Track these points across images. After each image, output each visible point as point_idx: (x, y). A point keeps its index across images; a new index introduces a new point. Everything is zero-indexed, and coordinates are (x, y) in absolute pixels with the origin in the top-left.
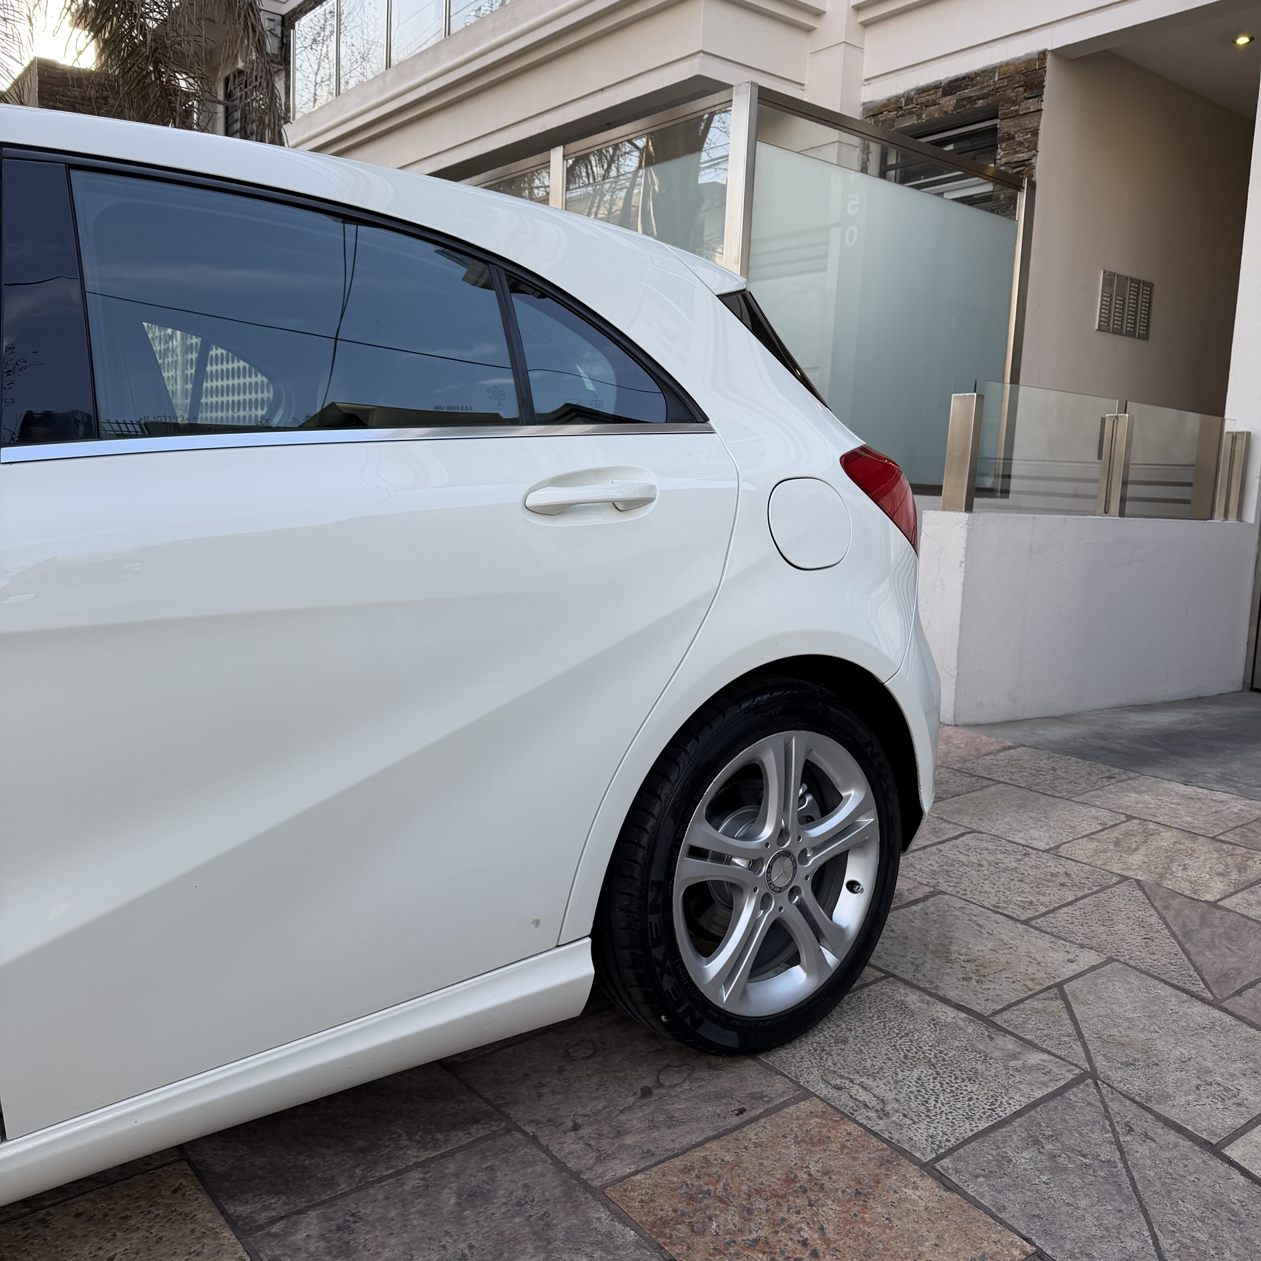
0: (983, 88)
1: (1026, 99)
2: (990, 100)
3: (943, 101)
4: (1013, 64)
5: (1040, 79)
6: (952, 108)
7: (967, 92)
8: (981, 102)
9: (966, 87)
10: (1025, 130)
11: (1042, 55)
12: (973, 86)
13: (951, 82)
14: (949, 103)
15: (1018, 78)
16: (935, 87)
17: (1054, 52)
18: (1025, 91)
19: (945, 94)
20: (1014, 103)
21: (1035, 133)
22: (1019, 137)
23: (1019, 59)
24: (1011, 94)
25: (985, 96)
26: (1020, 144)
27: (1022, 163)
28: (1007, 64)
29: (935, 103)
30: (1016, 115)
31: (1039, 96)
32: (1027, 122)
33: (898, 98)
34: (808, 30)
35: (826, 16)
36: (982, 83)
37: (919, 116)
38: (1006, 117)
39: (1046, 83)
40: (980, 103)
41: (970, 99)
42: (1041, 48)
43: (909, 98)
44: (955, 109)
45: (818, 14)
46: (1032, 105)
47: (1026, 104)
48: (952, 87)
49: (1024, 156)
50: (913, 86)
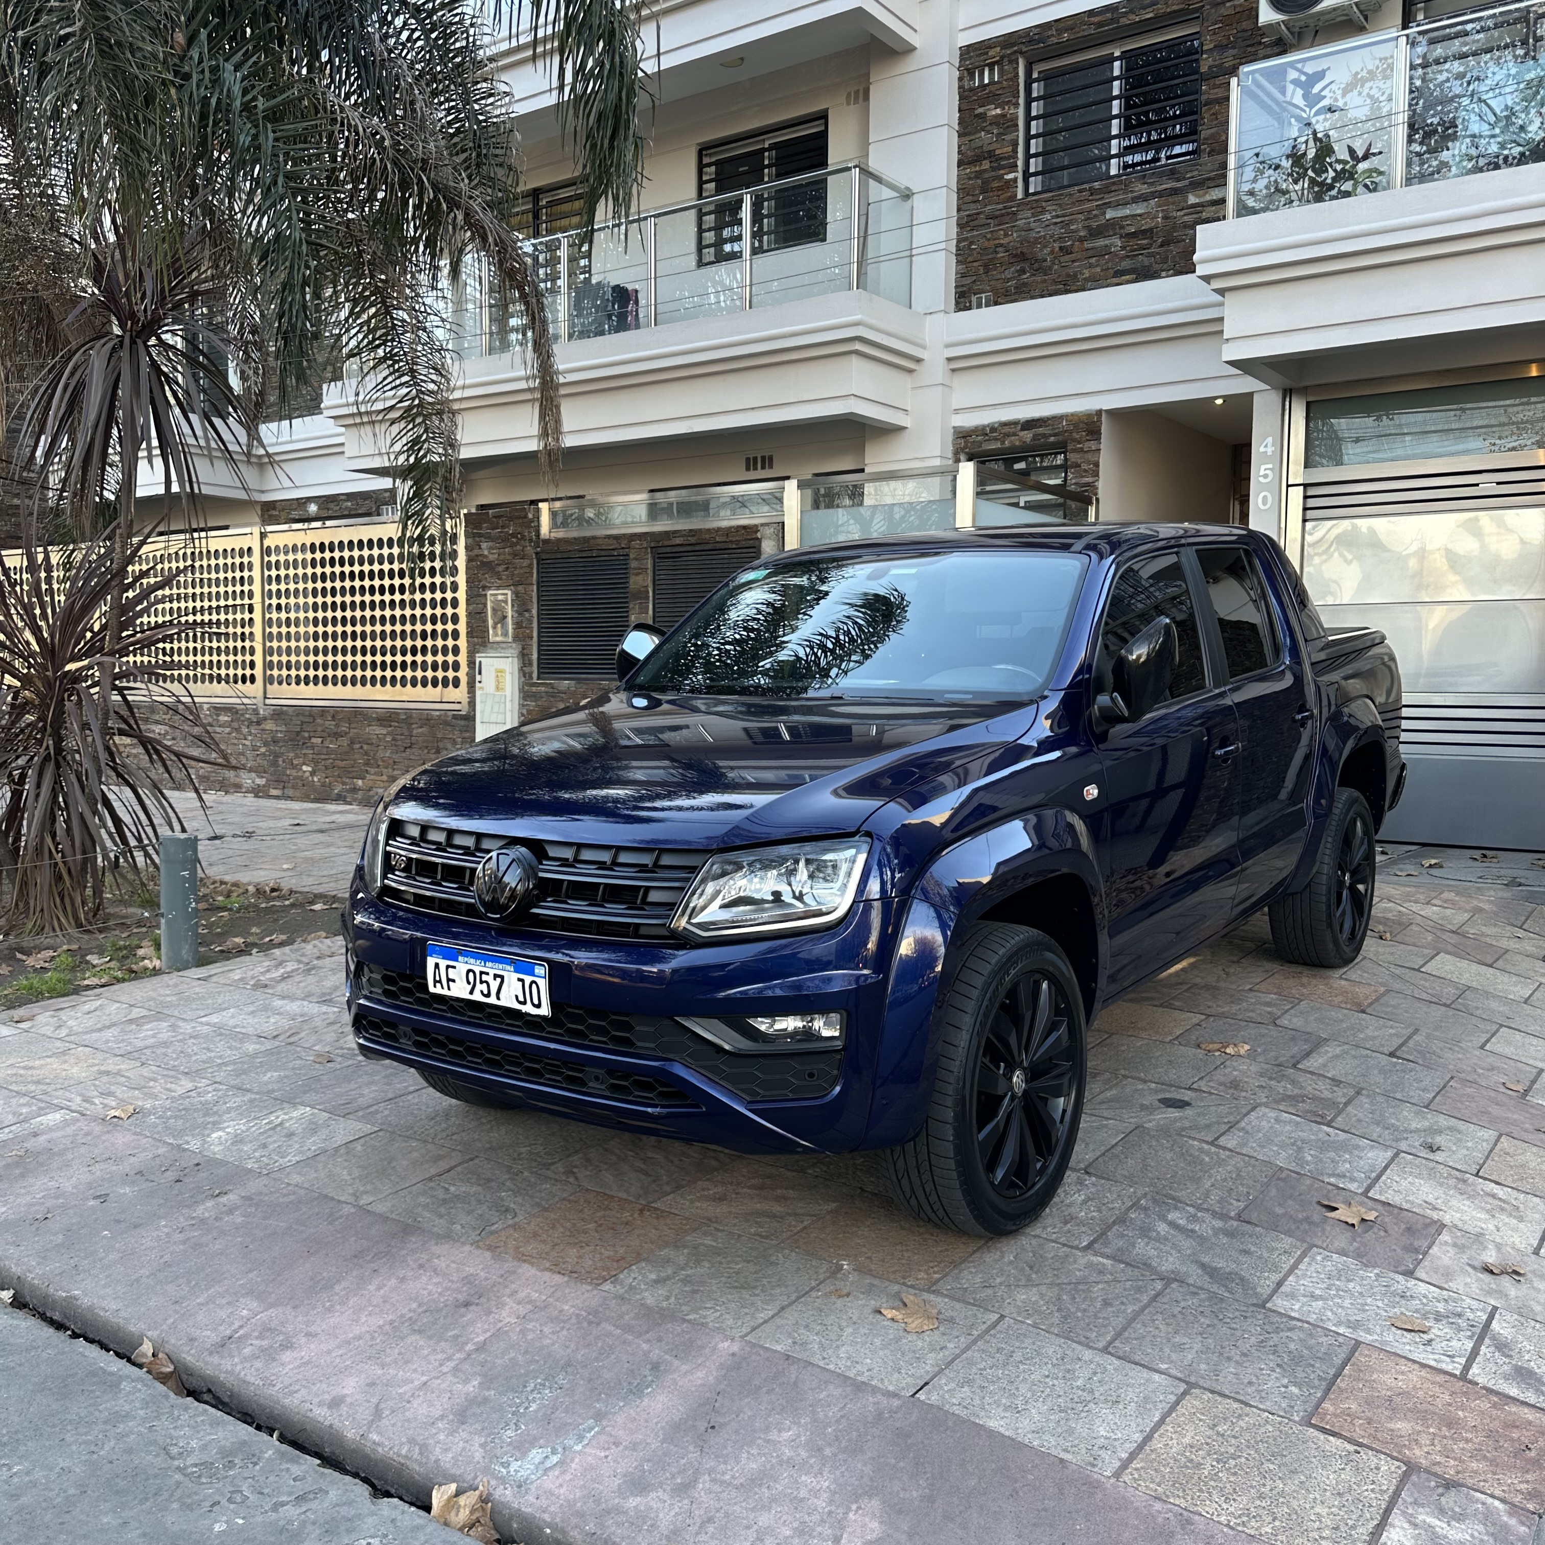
0: (1054, 429)
1: (1088, 440)
2: (1060, 438)
3: (1022, 434)
4: (1077, 416)
5: (1097, 428)
6: (1030, 438)
7: (1041, 430)
9: (1041, 426)
10: (1089, 462)
11: (1099, 412)
12: (1047, 426)
13: (1028, 421)
14: (1027, 436)
15: (1081, 425)
16: (1015, 423)
17: (1107, 411)
18: (1088, 435)
19: (1023, 429)
20: (1080, 443)
21: (1097, 465)
22: (1084, 466)
23: (1081, 412)
24: (1076, 435)
25: (1055, 435)
26: (1086, 471)
27: (1088, 484)
28: (1072, 414)
29: (1015, 434)
30: (1081, 450)
31: (1098, 439)
32: (1089, 456)
33: (984, 427)
34: (911, 371)
35: (925, 364)
36: (1053, 425)
37: (1003, 443)
38: (1074, 451)
39: (1102, 432)
40: (1052, 439)
41: (1044, 436)
42: (1098, 407)
43: (993, 429)
44: (1032, 440)
45: (919, 360)
46: (1093, 445)
47: (1087, 444)
48: (1029, 424)
49: (1090, 480)
50: (996, 420)
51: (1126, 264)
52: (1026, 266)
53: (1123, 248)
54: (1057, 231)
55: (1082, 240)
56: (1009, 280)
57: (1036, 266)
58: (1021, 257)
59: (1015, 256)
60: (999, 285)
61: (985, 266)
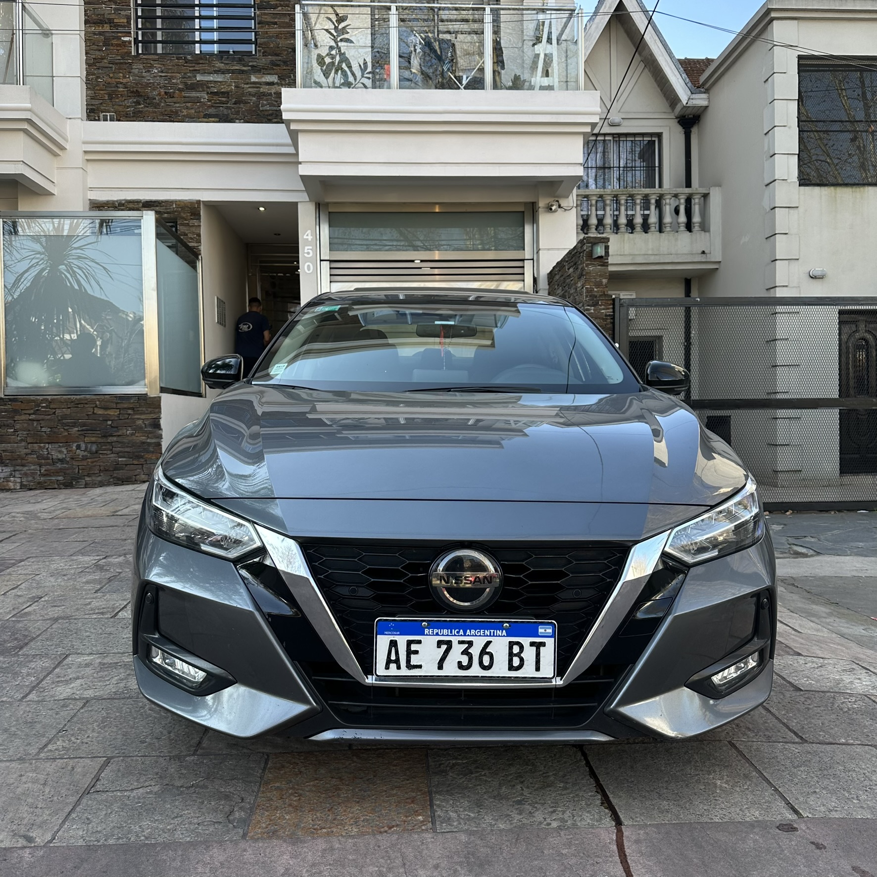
0: (166, 209)
1: (192, 219)
2: (172, 216)
4: (183, 202)
5: (198, 212)
7: (157, 209)
8: (166, 215)
9: (157, 206)
10: (194, 233)
11: (199, 202)
12: (161, 206)
13: (147, 202)
15: (187, 209)
16: (137, 203)
17: (203, 202)
18: (191, 216)
19: (144, 207)
20: (186, 220)
21: (199, 235)
22: (190, 235)
23: (186, 200)
24: (183, 215)
25: (167, 213)
26: (191, 238)
28: (180, 201)
30: (187, 225)
31: (199, 219)
32: (193, 229)
33: (113, 201)
34: (56, 155)
35: (67, 152)
36: (165, 207)
38: (182, 224)
39: (201, 215)
41: (159, 212)
42: (198, 198)
43: (120, 204)
45: (62, 148)
46: (196, 223)
47: (191, 221)
48: (147, 205)
49: (194, 245)
50: (123, 198)
51: (212, 111)
52: (141, 100)
53: (209, 101)
54: (162, 82)
55: (180, 90)
56: (128, 107)
57: (148, 101)
58: (137, 94)
59: (132, 92)
60: (120, 109)
61: (110, 95)
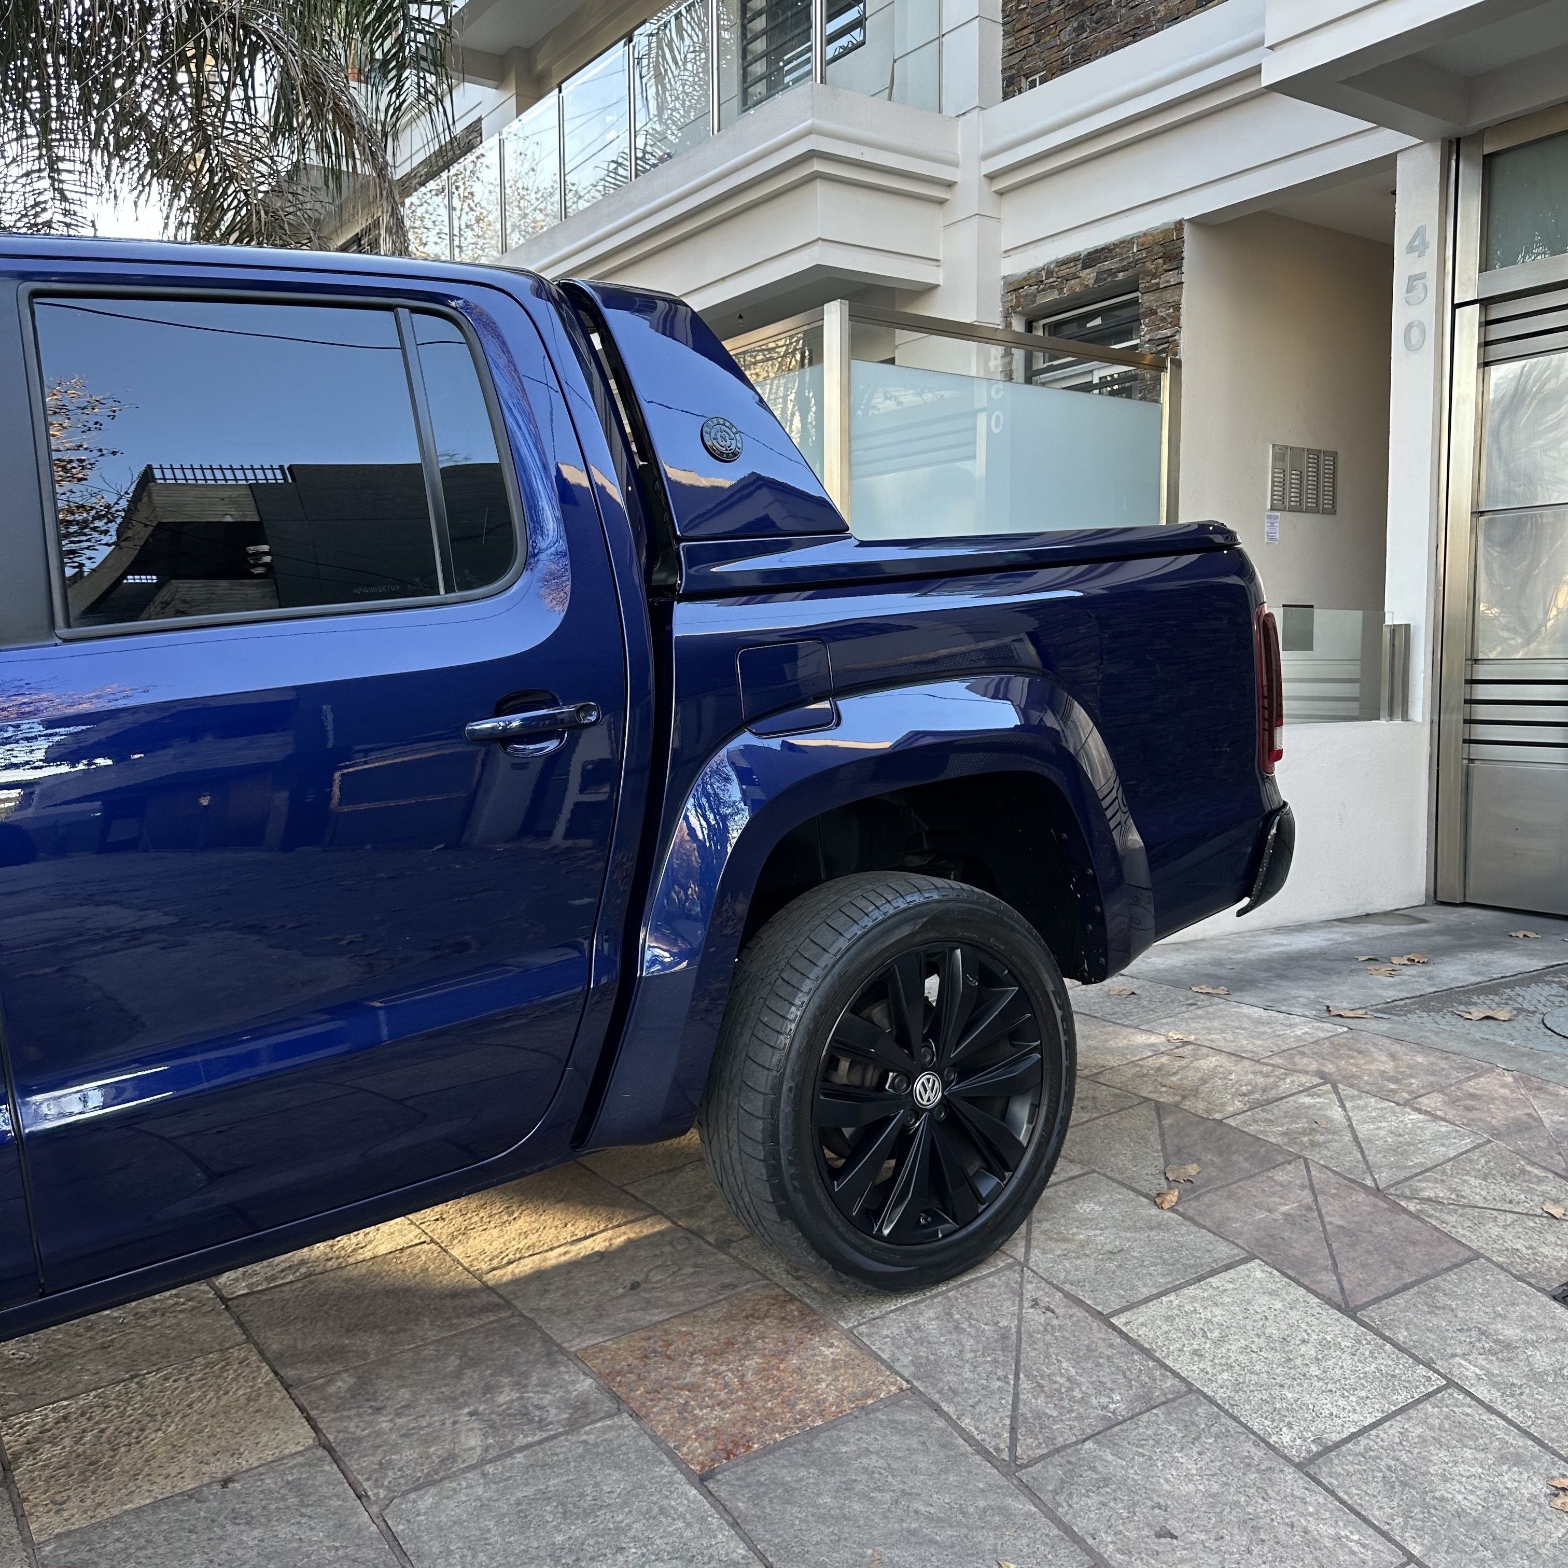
0: (1122, 260)
1: (1167, 271)
2: (1130, 273)
3: (1083, 274)
4: (1150, 235)
5: (1178, 251)
6: (1092, 281)
7: (1107, 265)
8: (1121, 274)
9: (1106, 259)
10: (1167, 305)
11: (1179, 225)
12: (1112, 258)
13: (1090, 254)
14: (1089, 276)
15: (1156, 249)
16: (1074, 259)
17: (1192, 221)
18: (1164, 263)
19: (1084, 268)
20: (1154, 276)
21: (1177, 307)
22: (1162, 313)
23: (1157, 228)
24: (1150, 266)
25: (1124, 269)
26: (1163, 319)
27: (1166, 340)
28: (1145, 234)
29: (1075, 276)
30: (1157, 289)
31: (1179, 268)
32: (1168, 296)
33: (1039, 271)
34: (941, 202)
35: (957, 187)
36: (1121, 254)
37: (1061, 291)
38: (1148, 291)
39: (1185, 254)
40: (1120, 276)
41: (1111, 273)
42: (1178, 218)
43: (1049, 271)
44: (1096, 282)
45: (950, 185)
46: (1172, 277)
47: (1167, 277)
48: (1092, 258)
49: (1168, 332)
50: (1052, 258)
52: (1086, 18)
56: (1064, 45)
57: (1098, 15)
59: (1072, 7)
60: (1054, 55)
61: (1037, 32)
